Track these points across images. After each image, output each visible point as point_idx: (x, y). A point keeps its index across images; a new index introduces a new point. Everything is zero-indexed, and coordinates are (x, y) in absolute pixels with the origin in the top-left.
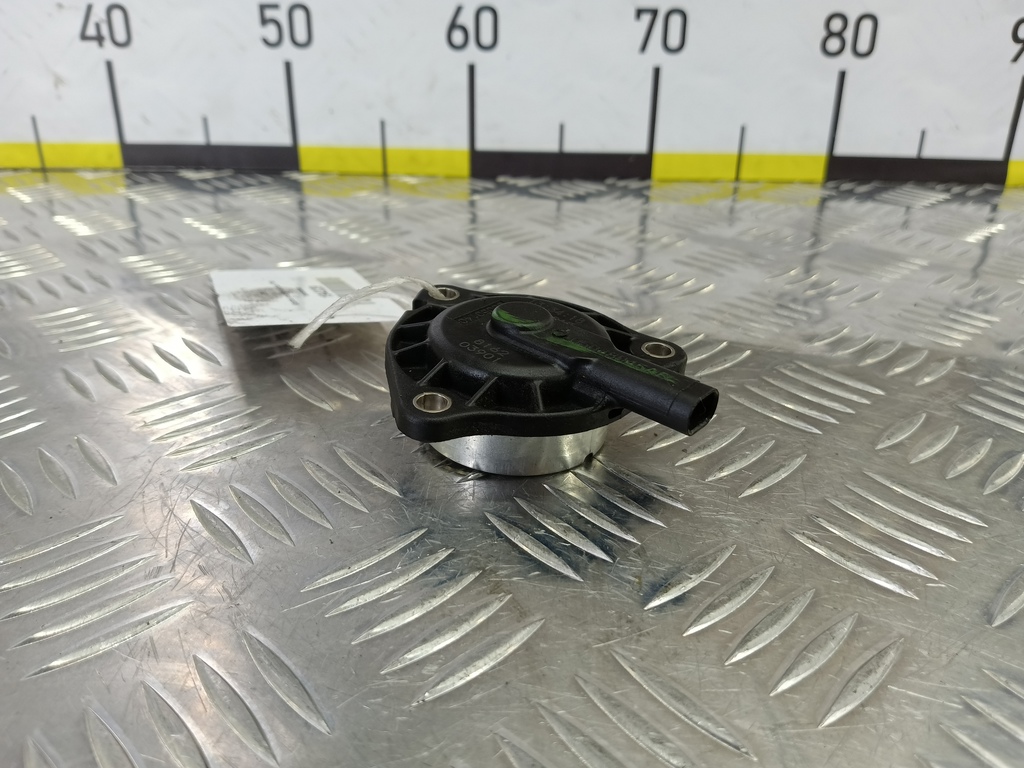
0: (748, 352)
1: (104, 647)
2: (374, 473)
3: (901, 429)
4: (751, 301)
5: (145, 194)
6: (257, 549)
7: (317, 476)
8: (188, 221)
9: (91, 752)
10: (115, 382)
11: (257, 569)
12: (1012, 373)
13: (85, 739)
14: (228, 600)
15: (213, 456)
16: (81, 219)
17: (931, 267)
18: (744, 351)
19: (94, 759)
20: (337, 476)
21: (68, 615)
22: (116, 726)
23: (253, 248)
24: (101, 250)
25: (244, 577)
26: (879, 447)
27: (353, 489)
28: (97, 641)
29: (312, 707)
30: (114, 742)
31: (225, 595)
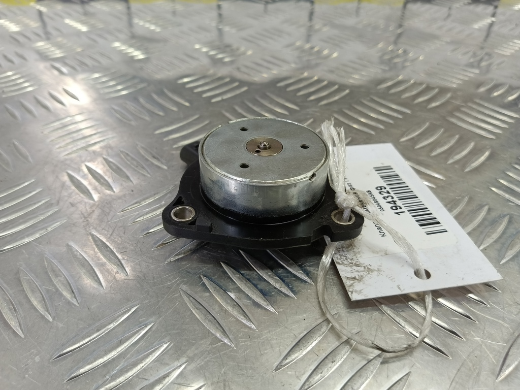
0: (347, 91)
1: (27, 240)
2: (154, 157)
3: (414, 131)
4: (354, 63)
5: (45, 6)
6: (98, 195)
7: (126, 159)
8: (67, 21)
9: (22, 286)
10: (45, 107)
11: (97, 204)
12: (478, 101)
13: (19, 280)
14: (83, 219)
15: (78, 150)
16: (12, 21)
17: (452, 42)
18: (344, 90)
19: (24, 289)
20: (137, 159)
21: (10, 226)
22: (33, 275)
23: (100, 36)
24: (21, 39)
25: (91, 208)
26: (417, 147)
27: (144, 166)
28: (23, 238)
29: (120, 265)
30: (32, 282)
31: (82, 216)
